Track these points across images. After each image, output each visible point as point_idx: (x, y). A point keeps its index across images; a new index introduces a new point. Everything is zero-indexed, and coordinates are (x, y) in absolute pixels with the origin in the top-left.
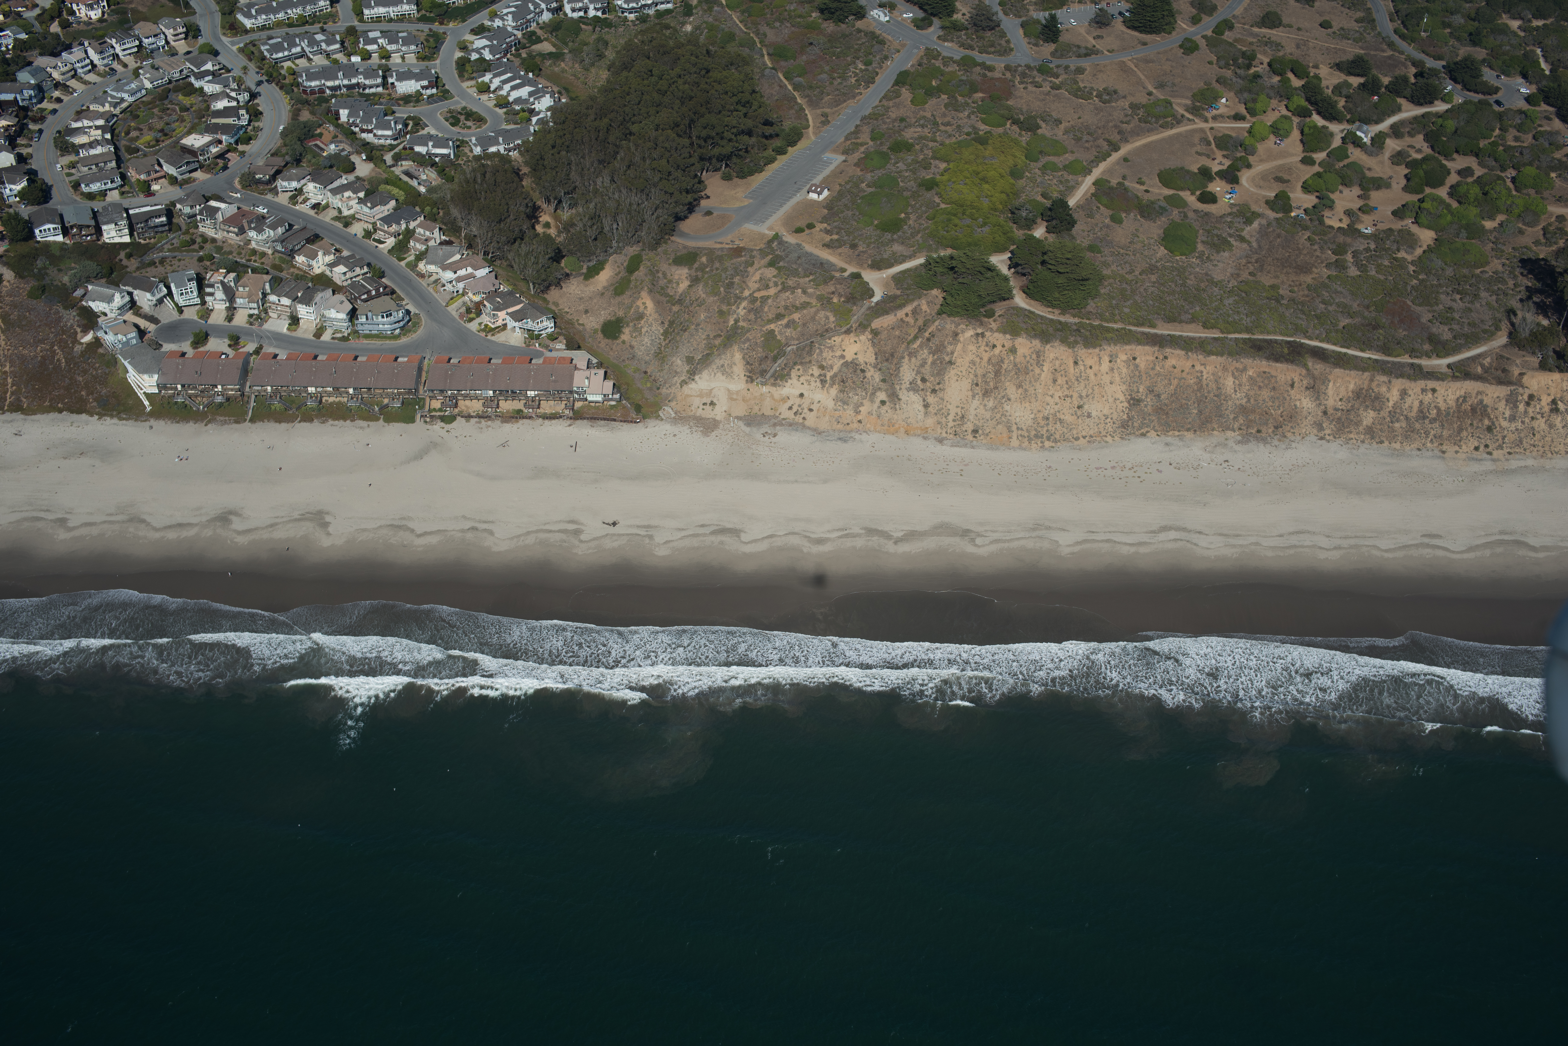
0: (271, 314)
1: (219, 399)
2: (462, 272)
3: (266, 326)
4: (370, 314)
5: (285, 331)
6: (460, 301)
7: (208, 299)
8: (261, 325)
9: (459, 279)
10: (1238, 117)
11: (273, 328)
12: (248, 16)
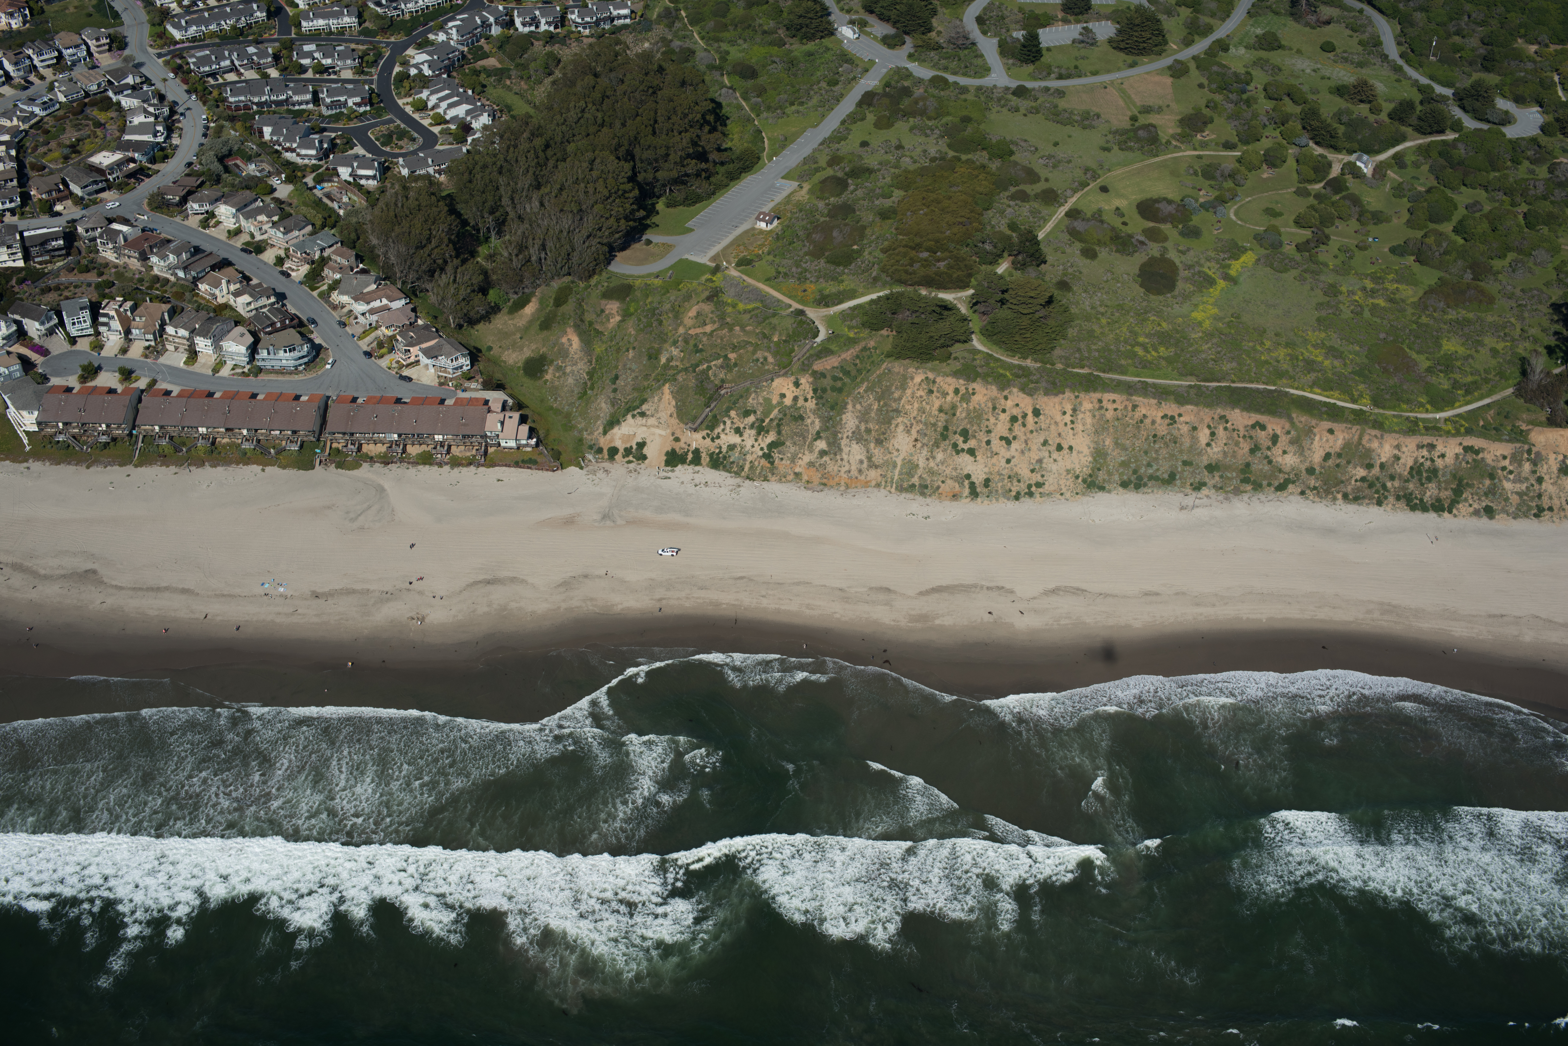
0: (168, 347)
1: (104, 439)
2: (376, 304)
3: (162, 360)
4: (271, 348)
5: (182, 364)
6: (373, 335)
7: (102, 329)
8: (157, 358)
9: (372, 312)
10: (1228, 146)
11: (168, 363)
12: (177, 26)
